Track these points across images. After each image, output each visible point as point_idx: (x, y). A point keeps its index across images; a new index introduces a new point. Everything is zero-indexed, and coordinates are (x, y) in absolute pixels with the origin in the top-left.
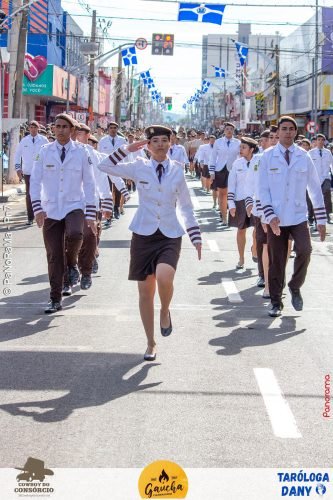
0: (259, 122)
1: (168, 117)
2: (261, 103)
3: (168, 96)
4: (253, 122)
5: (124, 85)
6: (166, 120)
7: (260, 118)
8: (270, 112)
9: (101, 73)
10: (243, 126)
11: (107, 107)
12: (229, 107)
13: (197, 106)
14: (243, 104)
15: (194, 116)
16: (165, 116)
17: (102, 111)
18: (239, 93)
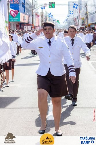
0: (83, 26)
1: (59, 26)
2: (83, 21)
3: (58, 20)
4: (82, 26)
5: (44, 17)
6: (59, 27)
7: (83, 25)
8: (86, 23)
9: (36, 14)
10: (79, 28)
11: (39, 24)
12: (75, 22)
13: (67, 22)
14: (79, 21)
15: (67, 25)
16: (58, 25)
17: (37, 25)
18: (78, 18)
